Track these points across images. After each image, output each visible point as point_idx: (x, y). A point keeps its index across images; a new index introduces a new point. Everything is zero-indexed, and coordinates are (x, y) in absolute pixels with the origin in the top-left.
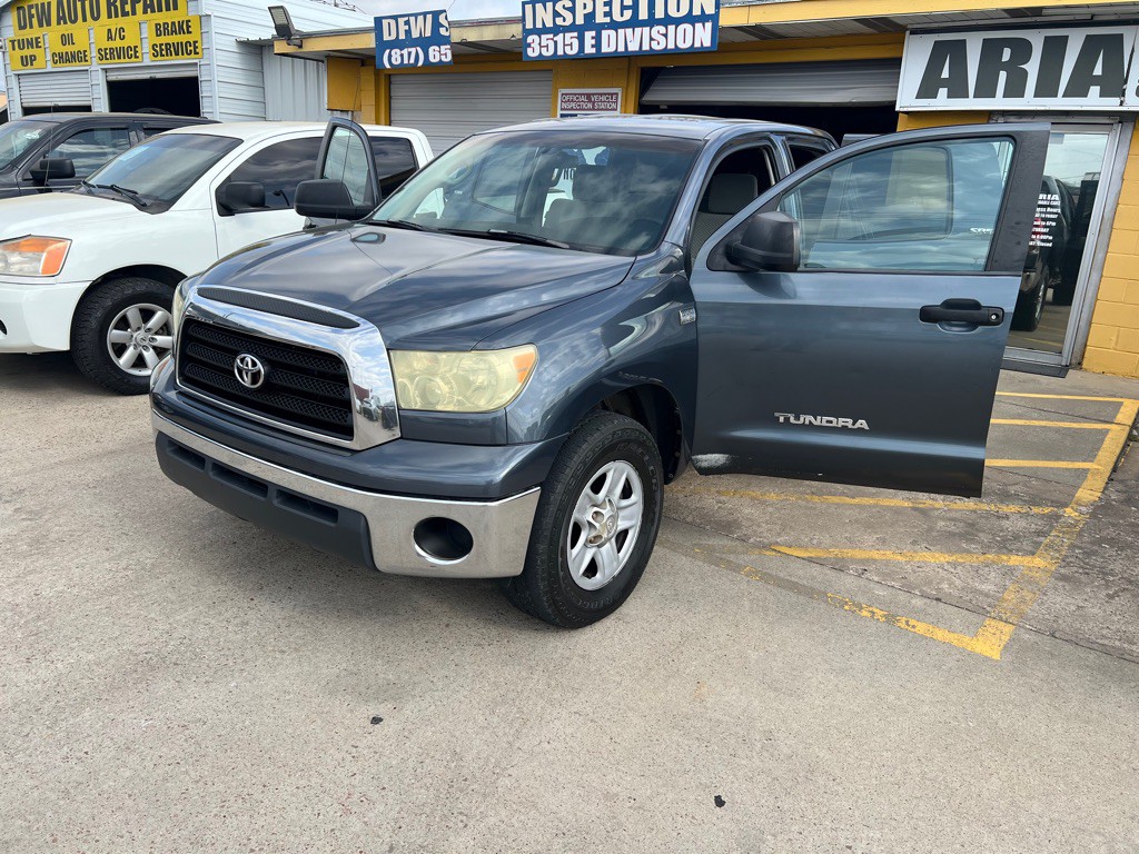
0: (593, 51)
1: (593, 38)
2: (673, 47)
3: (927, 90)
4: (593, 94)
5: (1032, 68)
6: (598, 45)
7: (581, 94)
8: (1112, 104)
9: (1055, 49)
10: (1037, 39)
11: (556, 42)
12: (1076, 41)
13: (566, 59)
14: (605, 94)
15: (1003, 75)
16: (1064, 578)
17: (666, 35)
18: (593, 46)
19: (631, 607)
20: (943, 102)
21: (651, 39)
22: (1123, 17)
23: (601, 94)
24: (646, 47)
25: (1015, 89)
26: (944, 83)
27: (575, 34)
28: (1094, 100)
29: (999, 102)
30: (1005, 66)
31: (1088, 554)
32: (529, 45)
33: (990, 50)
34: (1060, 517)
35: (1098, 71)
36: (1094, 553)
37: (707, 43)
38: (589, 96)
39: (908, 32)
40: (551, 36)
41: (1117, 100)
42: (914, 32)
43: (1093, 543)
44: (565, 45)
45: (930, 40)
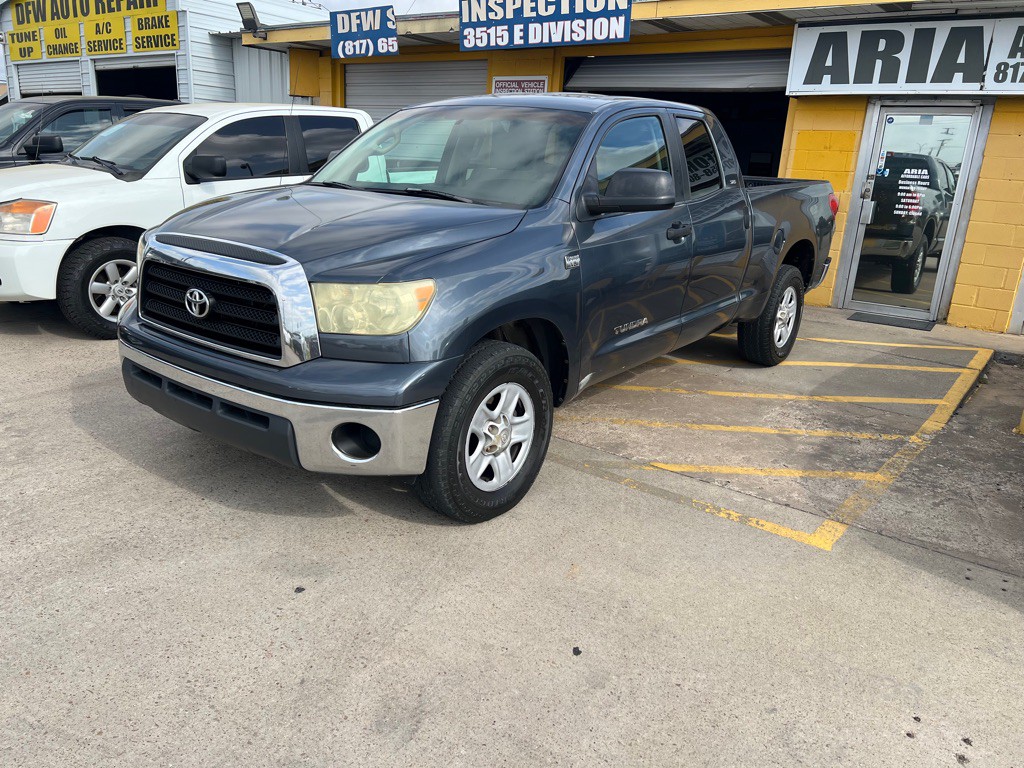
0: (522, 42)
1: (521, 30)
2: (591, 38)
3: (813, 77)
4: (523, 81)
5: (904, 57)
6: (525, 37)
7: (513, 81)
8: (972, 88)
9: (924, 40)
10: (908, 31)
11: (489, 35)
12: (942, 33)
13: (498, 50)
14: (534, 81)
15: (879, 64)
16: (898, 490)
17: (584, 28)
18: (521, 38)
19: (524, 507)
20: (826, 87)
21: (572, 31)
22: (983, 12)
23: (530, 81)
24: (567, 39)
25: (889, 76)
26: (828, 71)
27: (506, 27)
28: (958, 85)
29: (875, 88)
30: (880, 55)
31: (923, 471)
32: (465, 37)
33: (868, 41)
34: (905, 442)
35: (961, 59)
36: (930, 471)
37: (621, 35)
38: (519, 83)
39: (796, 26)
40: (485, 29)
41: (977, 85)
42: (802, 25)
43: (929, 463)
44: (496, 37)
45: (816, 32)
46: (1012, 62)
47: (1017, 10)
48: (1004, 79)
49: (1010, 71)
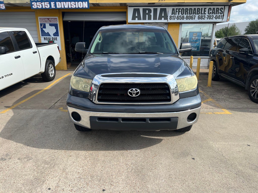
0: (54, 7)
1: (54, 4)
2: (78, 7)
3: (134, 18)
4: (50, 18)
5: (152, 14)
6: (55, 5)
7: (46, 18)
8: (166, 21)
9: (155, 10)
10: (152, 9)
11: (42, 5)
12: (159, 9)
13: (46, 9)
14: (53, 18)
15: (147, 16)
17: (75, 4)
18: (54, 6)
20: (137, 21)
21: (71, 5)
22: (166, 5)
23: (52, 18)
24: (70, 7)
25: (150, 18)
26: (137, 17)
27: (48, 3)
28: (163, 21)
29: (147, 21)
30: (147, 14)
32: (33, 5)
33: (144, 10)
35: (163, 15)
37: (87, 7)
38: (48, 19)
39: (128, 6)
40: (40, 3)
41: (167, 20)
42: (129, 6)
44: (45, 5)
45: (133, 8)
46: (172, 16)
47: (172, 5)
48: (171, 19)
49: (172, 17)
